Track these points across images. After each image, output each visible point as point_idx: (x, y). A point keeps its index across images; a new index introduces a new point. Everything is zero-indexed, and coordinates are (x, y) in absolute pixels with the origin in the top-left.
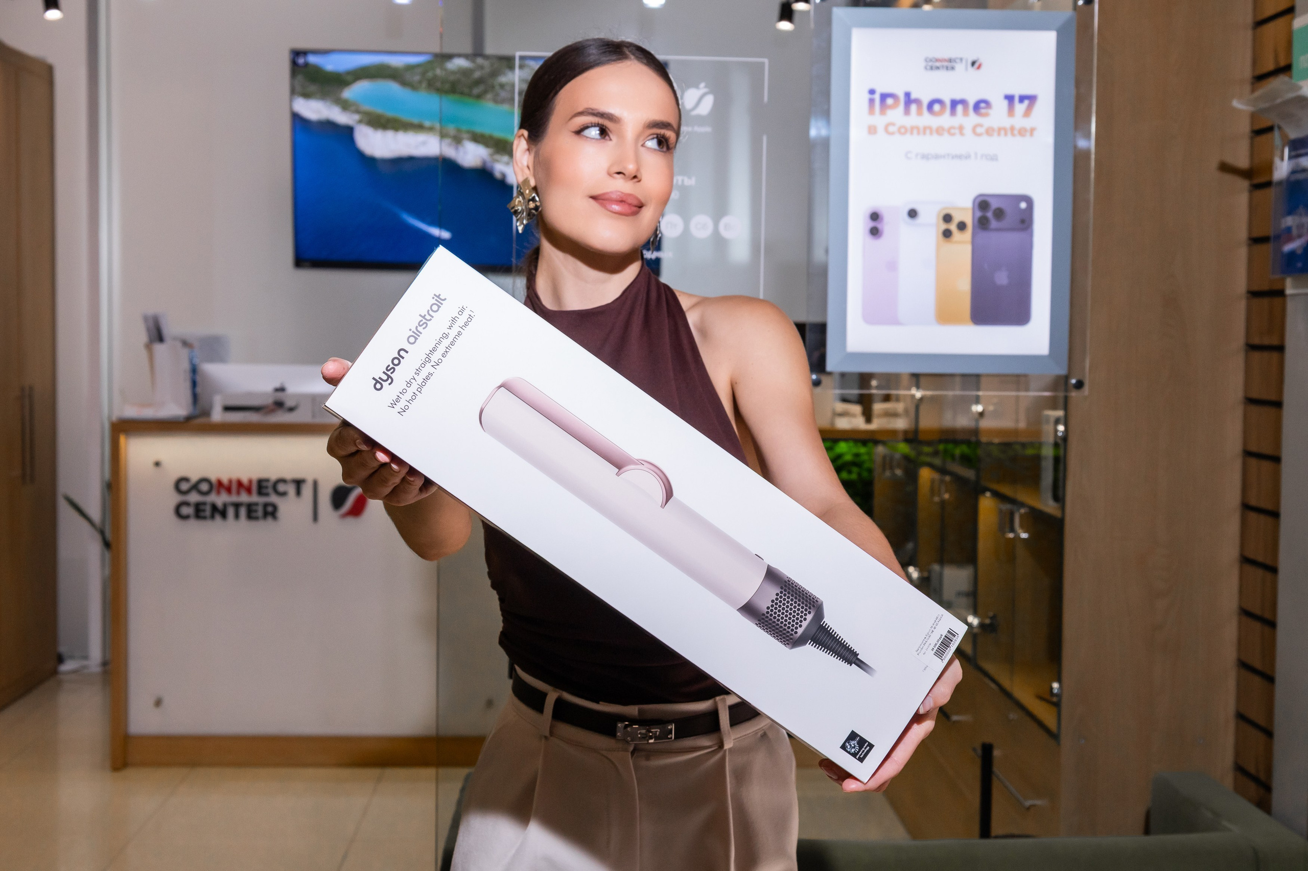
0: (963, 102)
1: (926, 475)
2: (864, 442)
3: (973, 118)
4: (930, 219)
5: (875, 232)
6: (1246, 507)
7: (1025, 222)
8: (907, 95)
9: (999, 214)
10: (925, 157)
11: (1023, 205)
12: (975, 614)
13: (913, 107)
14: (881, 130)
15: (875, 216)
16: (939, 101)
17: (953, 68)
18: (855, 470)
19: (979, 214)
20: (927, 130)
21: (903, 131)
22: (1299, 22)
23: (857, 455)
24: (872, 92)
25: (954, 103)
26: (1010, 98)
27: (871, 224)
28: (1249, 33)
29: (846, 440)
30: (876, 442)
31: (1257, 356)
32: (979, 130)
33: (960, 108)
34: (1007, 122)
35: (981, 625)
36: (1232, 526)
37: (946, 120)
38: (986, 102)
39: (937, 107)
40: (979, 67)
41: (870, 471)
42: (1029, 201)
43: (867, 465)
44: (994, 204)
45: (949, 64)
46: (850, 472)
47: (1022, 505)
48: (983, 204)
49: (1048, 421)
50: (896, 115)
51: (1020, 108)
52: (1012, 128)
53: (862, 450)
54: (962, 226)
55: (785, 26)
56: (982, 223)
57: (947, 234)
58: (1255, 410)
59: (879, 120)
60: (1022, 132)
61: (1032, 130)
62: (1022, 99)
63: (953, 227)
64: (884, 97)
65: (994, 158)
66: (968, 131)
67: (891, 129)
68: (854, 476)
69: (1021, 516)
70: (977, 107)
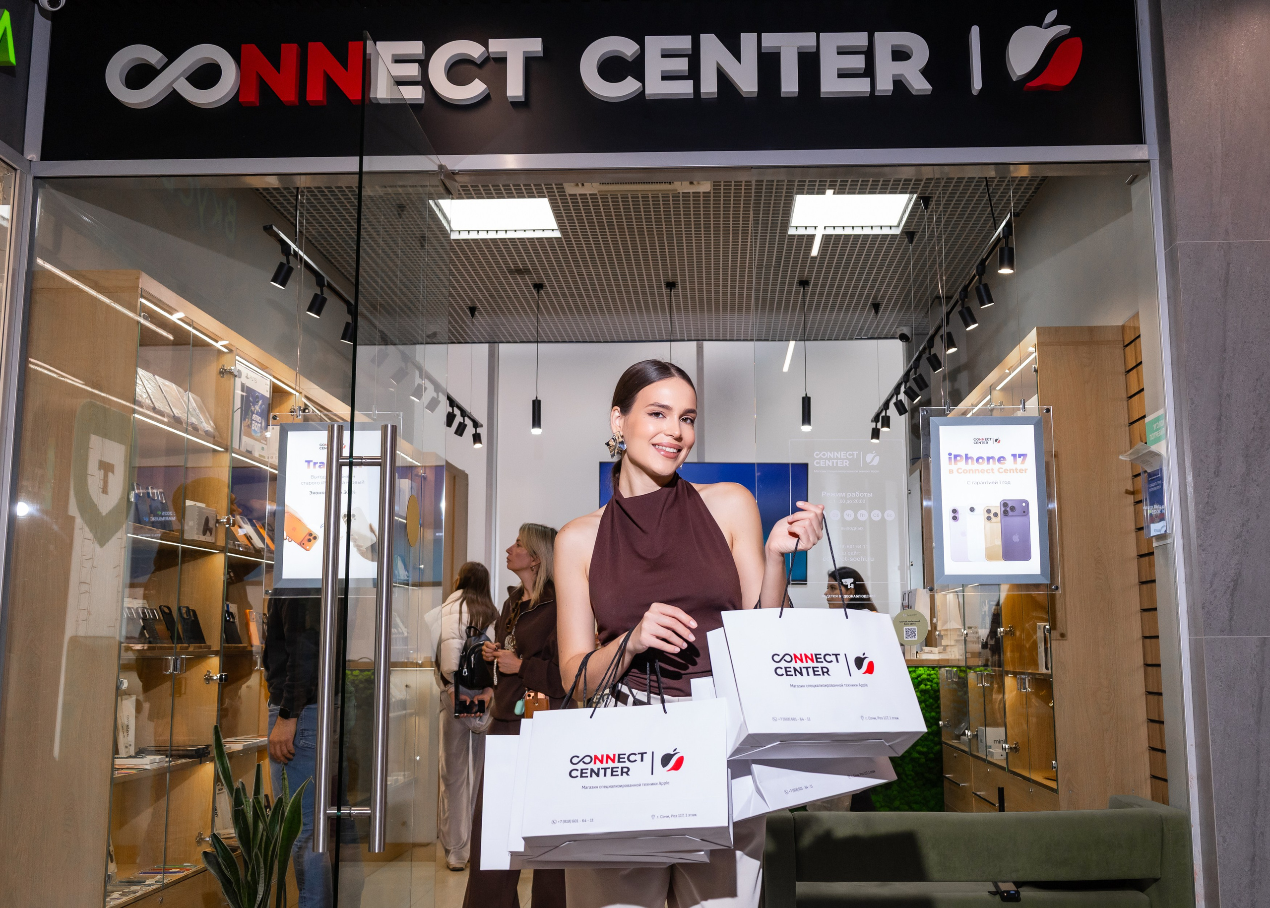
0: (992, 458)
1: (972, 676)
2: (933, 668)
3: (998, 465)
4: (980, 513)
5: (955, 518)
6: (1147, 665)
7: (1025, 512)
8: (966, 455)
9: (1013, 509)
10: (977, 483)
11: (1024, 504)
12: (1007, 743)
13: (970, 460)
14: (955, 471)
15: (955, 511)
16: (981, 458)
17: (987, 443)
18: (929, 683)
19: (1003, 509)
20: (977, 471)
21: (965, 471)
22: (1147, 420)
23: (929, 675)
24: (950, 454)
25: (989, 459)
26: (1014, 456)
27: (954, 515)
28: (1127, 428)
29: (923, 667)
30: (940, 667)
31: (1144, 586)
32: (1001, 470)
33: (991, 460)
34: (1014, 467)
35: (1011, 748)
36: (1140, 675)
37: (985, 466)
38: (1003, 457)
39: (980, 460)
40: (999, 442)
41: (937, 684)
42: (1027, 503)
43: (935, 681)
44: (1010, 504)
45: (985, 441)
46: (926, 685)
47: (1030, 674)
48: (1005, 504)
49: (1040, 628)
50: (962, 464)
51: (1019, 460)
52: (1016, 469)
53: (932, 672)
54: (996, 515)
55: (875, 441)
56: (1005, 513)
57: (989, 518)
58: (1146, 613)
59: (954, 467)
60: (1021, 471)
61: (1026, 470)
62: (1020, 456)
63: (991, 515)
64: (956, 456)
65: (1009, 483)
66: (996, 471)
67: (960, 471)
68: (928, 687)
69: (1029, 680)
70: (999, 460)
